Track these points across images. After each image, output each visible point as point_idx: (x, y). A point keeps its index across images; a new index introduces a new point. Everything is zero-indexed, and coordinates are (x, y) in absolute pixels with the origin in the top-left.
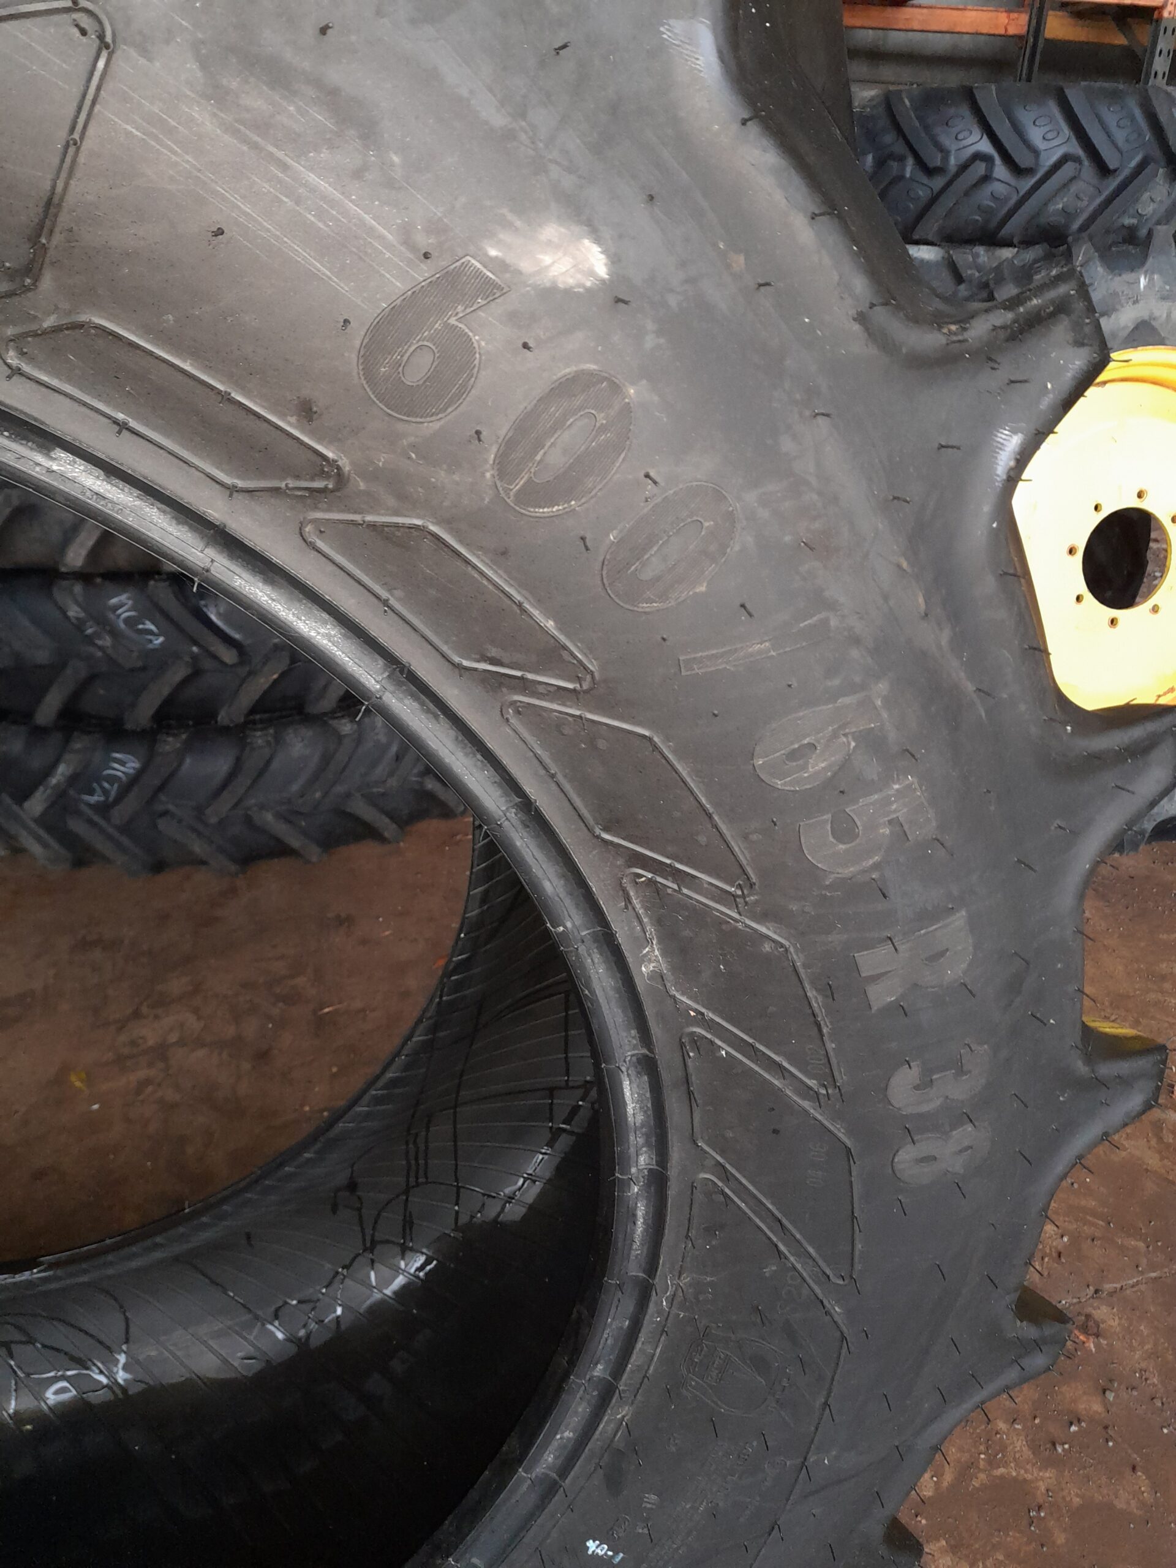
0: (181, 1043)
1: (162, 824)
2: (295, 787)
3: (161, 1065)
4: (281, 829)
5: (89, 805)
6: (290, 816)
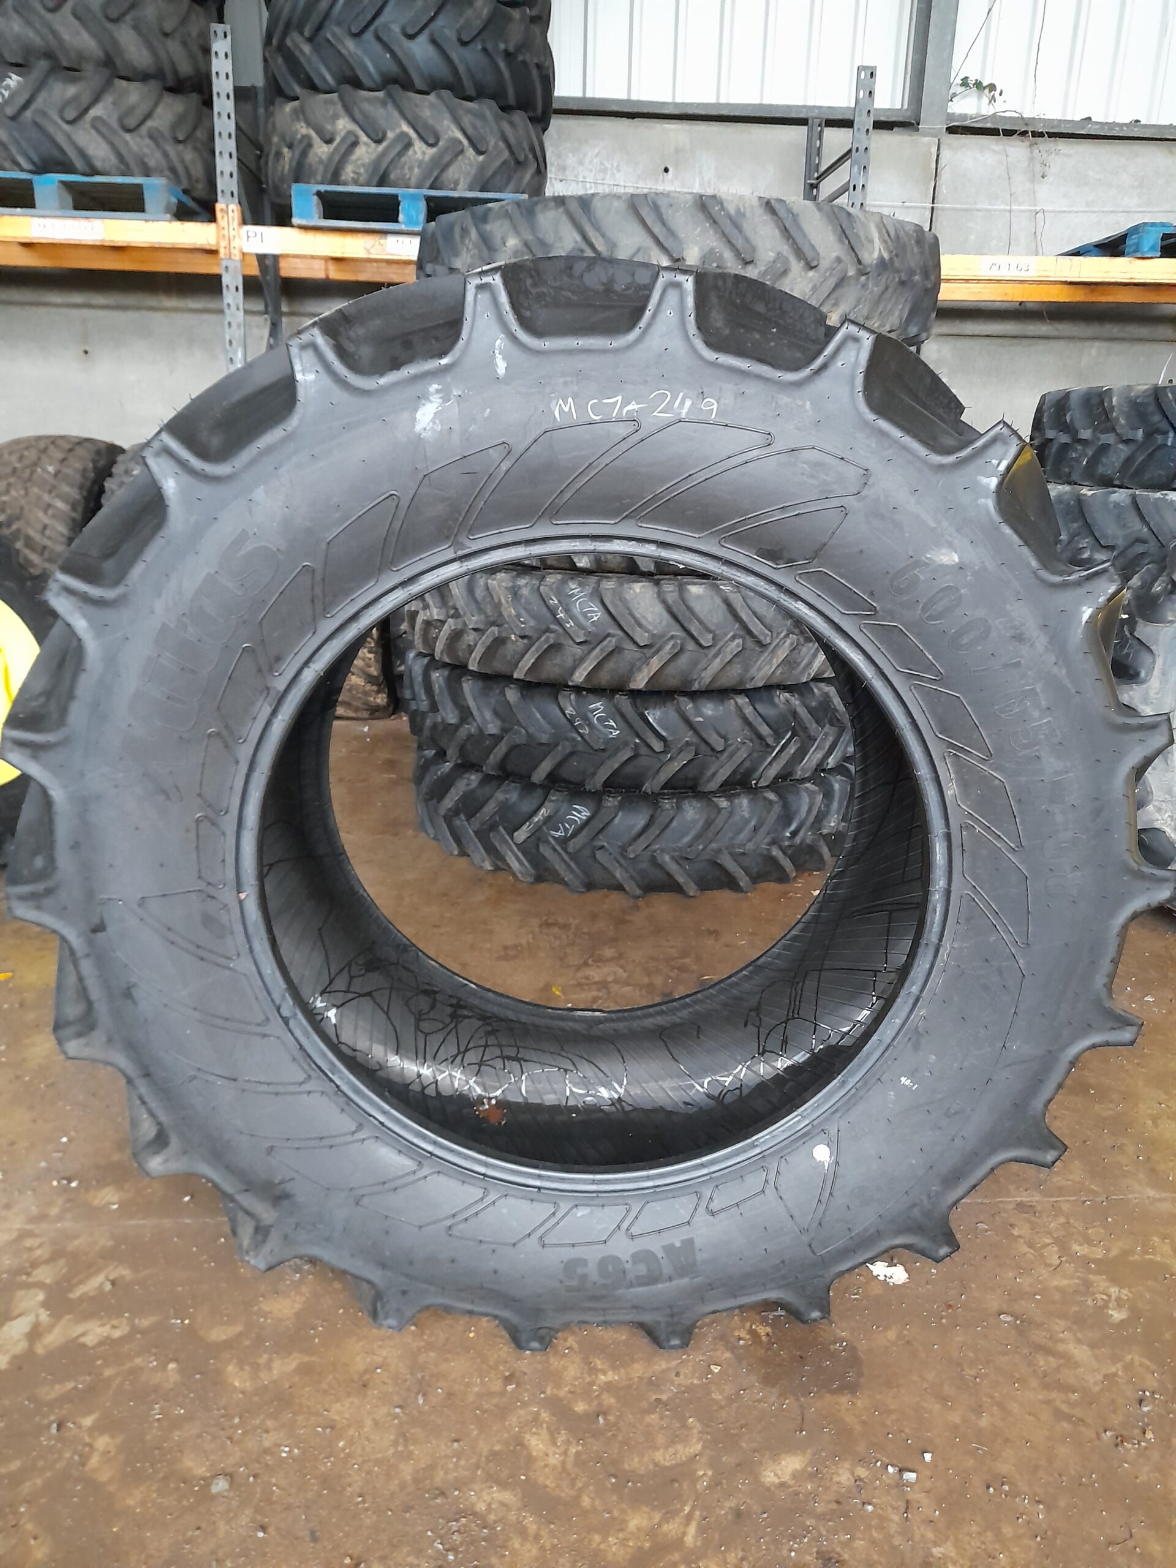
0: (616, 981)
1: (599, 855)
2: (686, 840)
3: (605, 991)
4: (673, 867)
5: (554, 838)
6: (683, 859)
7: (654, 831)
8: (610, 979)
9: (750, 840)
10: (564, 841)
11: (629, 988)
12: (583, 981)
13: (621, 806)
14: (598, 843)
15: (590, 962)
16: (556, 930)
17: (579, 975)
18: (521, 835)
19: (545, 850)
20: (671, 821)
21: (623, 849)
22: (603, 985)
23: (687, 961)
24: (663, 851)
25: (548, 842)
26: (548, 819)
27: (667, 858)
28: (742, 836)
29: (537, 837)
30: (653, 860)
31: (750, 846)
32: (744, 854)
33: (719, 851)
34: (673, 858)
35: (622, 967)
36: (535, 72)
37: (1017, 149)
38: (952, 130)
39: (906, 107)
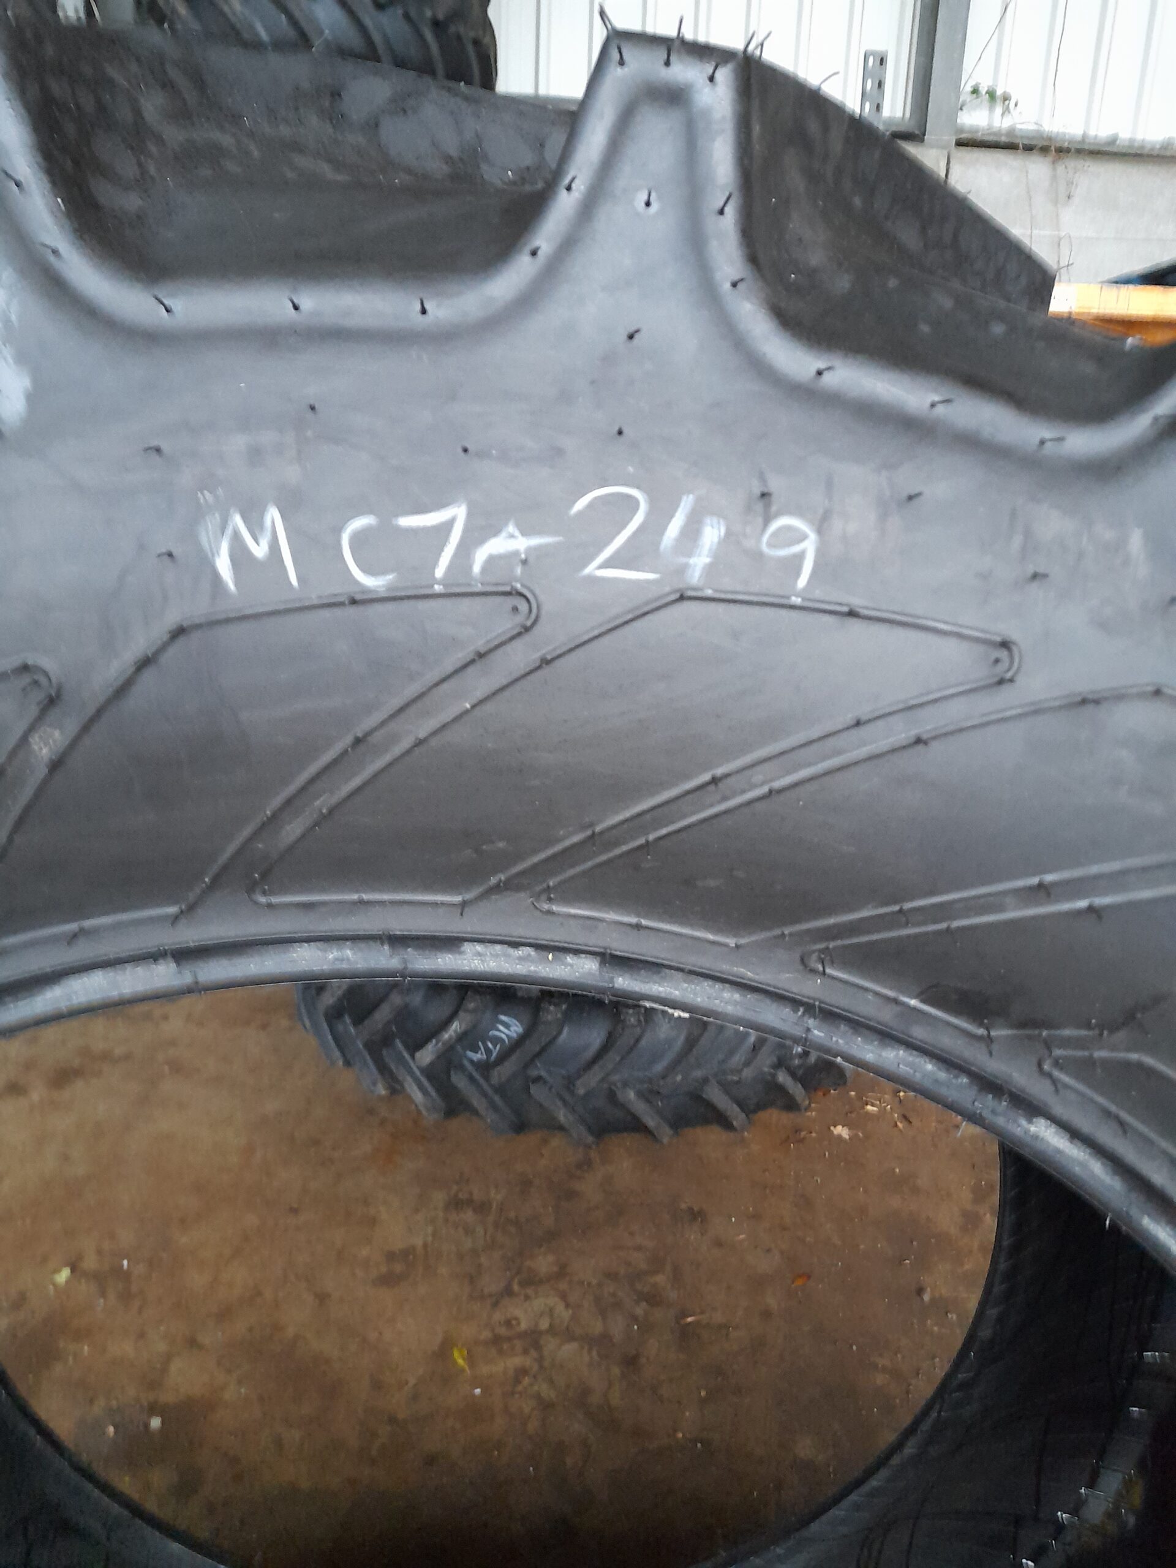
0: (552, 1330)
1: (534, 1089)
2: (659, 1068)
3: (533, 1353)
4: (640, 1108)
5: (472, 1061)
6: (649, 1095)
7: (613, 1057)
8: (544, 1324)
9: (747, 1063)
10: (485, 1068)
11: (573, 1346)
12: (503, 1331)
13: (567, 1018)
14: (533, 1073)
15: (516, 1287)
16: (469, 1216)
17: (498, 1316)
18: (427, 1055)
19: (459, 1081)
20: (638, 1041)
21: (570, 1083)
22: (533, 1339)
23: (660, 1279)
24: (625, 1084)
25: (461, 1067)
26: (461, 1037)
27: (632, 1095)
28: (737, 1059)
29: (448, 1060)
30: (612, 1096)
31: (748, 1073)
32: (738, 1082)
33: (706, 1081)
34: (640, 1094)
35: (564, 1297)
36: (470, 50)
37: (1038, 168)
38: (960, 144)
39: (908, 115)
